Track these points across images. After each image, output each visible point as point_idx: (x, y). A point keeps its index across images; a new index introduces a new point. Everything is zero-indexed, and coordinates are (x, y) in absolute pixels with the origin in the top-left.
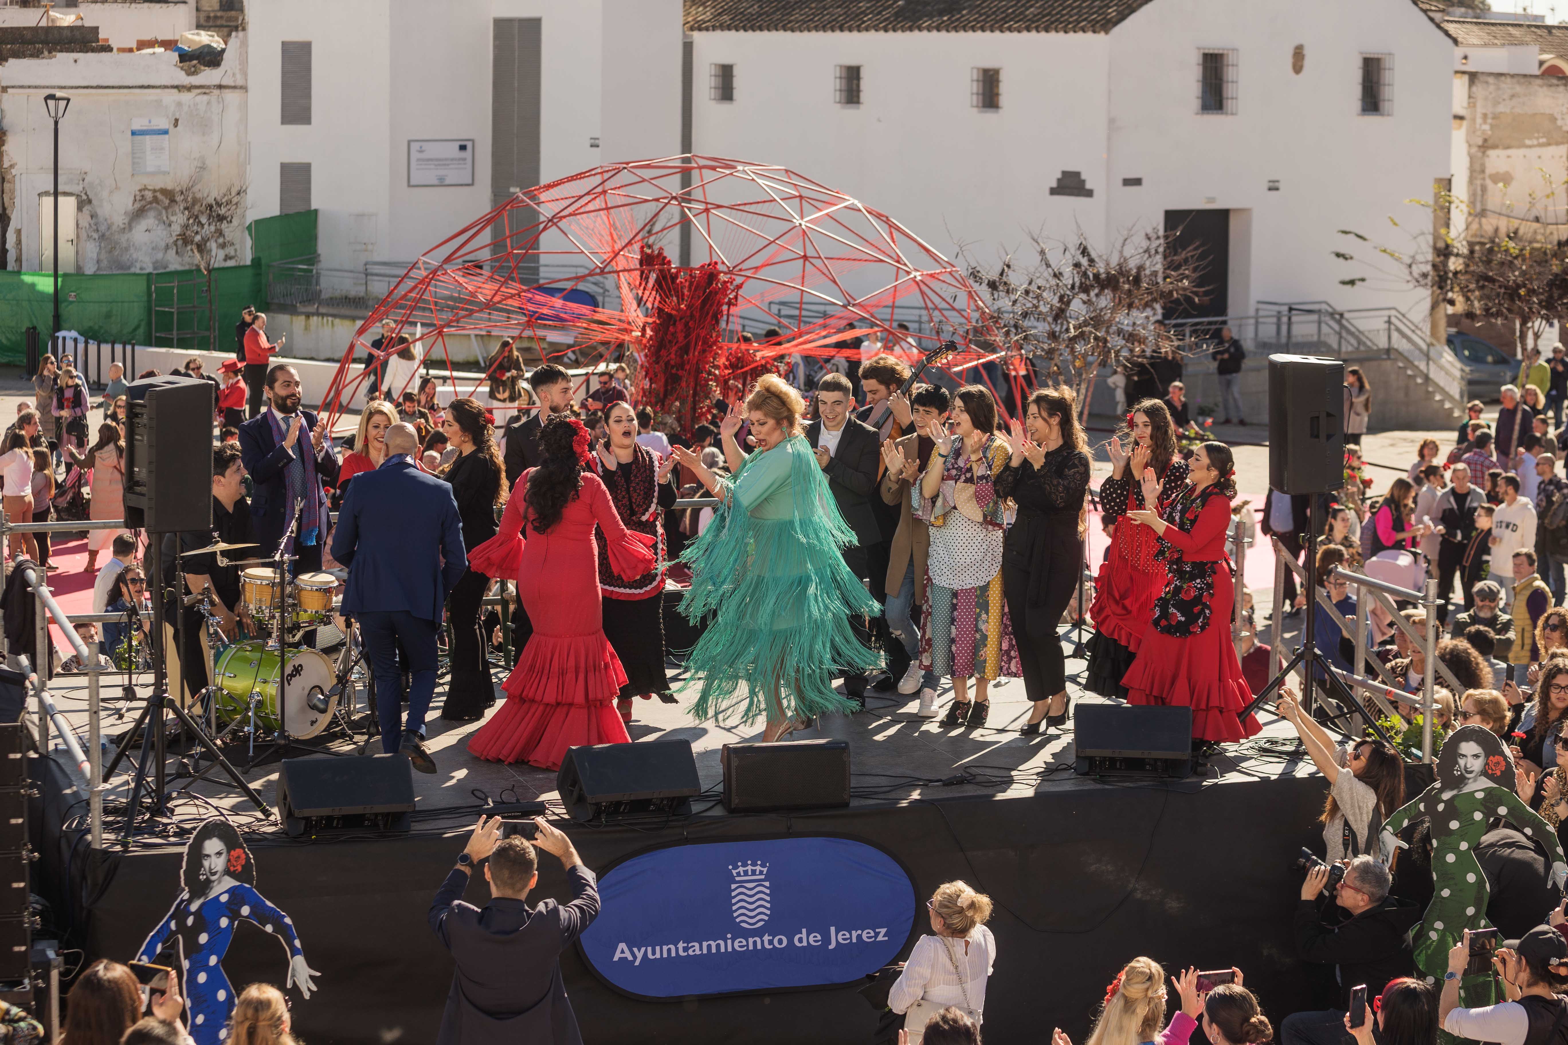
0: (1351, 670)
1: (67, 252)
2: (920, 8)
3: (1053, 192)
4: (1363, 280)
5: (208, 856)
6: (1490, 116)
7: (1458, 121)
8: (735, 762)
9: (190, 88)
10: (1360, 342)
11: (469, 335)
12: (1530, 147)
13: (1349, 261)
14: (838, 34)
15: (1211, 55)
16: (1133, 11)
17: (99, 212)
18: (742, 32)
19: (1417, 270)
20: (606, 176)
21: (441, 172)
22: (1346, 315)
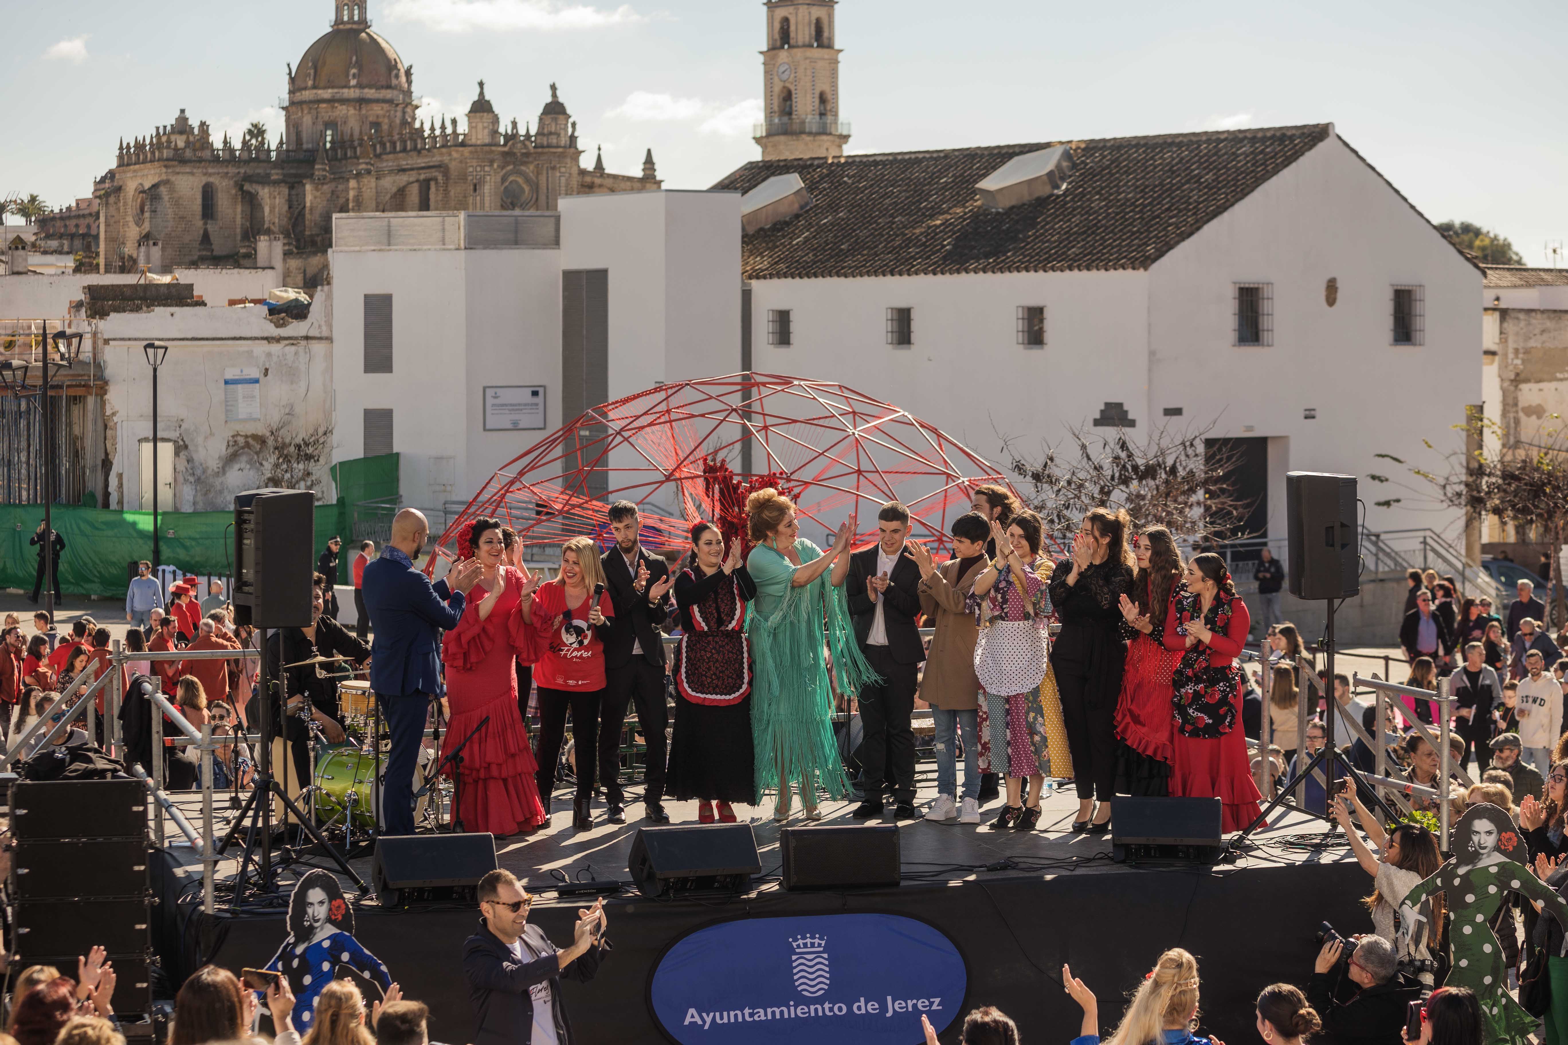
0: (1372, 771)
1: (166, 495)
2: (966, 251)
3: (1097, 423)
4: (1398, 501)
5: (312, 904)
6: (1521, 351)
7: (1490, 357)
8: (793, 843)
9: (278, 340)
10: (1396, 563)
11: (543, 569)
12: (1561, 380)
13: (1385, 483)
14: (889, 278)
15: (1247, 289)
16: (1171, 248)
17: (195, 457)
18: (797, 279)
19: (1450, 491)
20: (670, 392)
21: (515, 417)
22: (1383, 537)
